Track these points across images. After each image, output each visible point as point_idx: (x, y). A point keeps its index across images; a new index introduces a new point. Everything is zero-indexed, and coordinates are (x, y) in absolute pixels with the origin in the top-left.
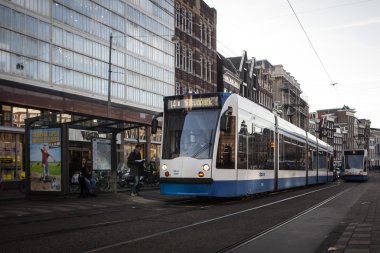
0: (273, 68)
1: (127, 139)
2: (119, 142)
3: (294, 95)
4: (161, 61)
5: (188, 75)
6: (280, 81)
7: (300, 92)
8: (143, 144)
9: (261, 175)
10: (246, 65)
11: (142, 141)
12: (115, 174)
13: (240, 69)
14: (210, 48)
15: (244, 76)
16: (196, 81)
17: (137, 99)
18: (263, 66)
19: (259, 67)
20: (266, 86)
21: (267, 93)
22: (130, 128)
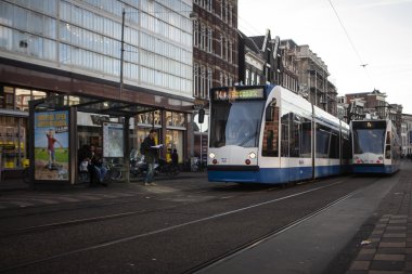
0: (299, 48)
1: (140, 124)
2: (132, 127)
3: (321, 78)
4: (177, 40)
5: (207, 55)
6: (306, 62)
7: (327, 75)
8: (158, 129)
9: (300, 163)
10: (270, 45)
11: (158, 126)
12: (127, 162)
13: (264, 49)
14: (231, 26)
15: (268, 56)
16: (215, 61)
17: (151, 80)
18: (288, 46)
19: (284, 47)
20: (291, 68)
21: (291, 75)
22: (144, 112)
